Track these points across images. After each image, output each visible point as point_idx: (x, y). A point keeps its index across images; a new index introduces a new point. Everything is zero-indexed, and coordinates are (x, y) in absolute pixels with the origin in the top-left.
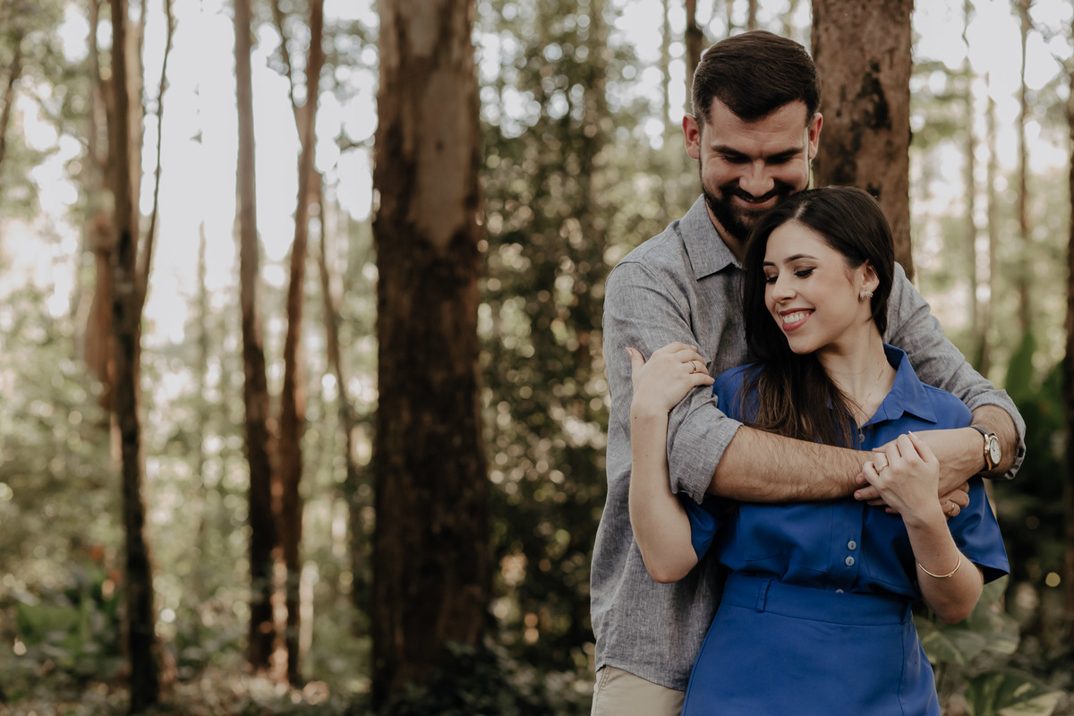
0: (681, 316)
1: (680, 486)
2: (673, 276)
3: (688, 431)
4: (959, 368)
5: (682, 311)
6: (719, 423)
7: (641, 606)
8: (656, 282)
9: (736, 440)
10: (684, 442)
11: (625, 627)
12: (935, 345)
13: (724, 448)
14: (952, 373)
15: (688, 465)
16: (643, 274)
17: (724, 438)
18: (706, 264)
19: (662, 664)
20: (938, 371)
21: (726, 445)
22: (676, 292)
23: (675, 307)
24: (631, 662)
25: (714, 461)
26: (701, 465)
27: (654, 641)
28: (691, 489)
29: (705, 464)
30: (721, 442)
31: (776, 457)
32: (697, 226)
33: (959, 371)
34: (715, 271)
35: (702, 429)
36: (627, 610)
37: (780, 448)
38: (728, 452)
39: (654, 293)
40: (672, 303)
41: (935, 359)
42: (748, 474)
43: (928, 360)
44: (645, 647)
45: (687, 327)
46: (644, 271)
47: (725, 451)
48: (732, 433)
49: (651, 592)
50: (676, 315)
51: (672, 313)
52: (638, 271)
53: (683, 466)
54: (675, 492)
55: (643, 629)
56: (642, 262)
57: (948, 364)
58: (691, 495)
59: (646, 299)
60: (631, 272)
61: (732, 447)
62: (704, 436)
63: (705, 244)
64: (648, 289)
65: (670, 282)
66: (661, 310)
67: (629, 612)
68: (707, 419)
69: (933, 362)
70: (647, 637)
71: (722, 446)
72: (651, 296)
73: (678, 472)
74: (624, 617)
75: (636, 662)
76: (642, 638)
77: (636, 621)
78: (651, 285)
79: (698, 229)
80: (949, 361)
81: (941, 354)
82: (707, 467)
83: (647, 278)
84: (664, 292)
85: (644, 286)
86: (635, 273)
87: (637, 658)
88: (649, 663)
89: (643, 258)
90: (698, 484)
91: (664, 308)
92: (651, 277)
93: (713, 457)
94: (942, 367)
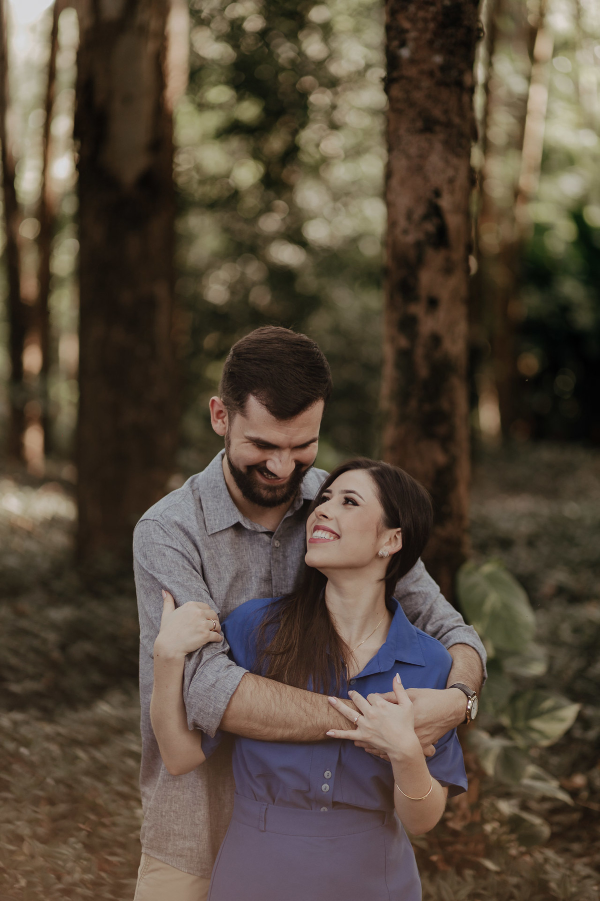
0: (194, 568)
1: (195, 725)
2: (187, 533)
3: (200, 681)
4: (435, 602)
5: (195, 564)
6: (227, 674)
7: (173, 808)
8: (173, 539)
9: (240, 688)
10: (197, 691)
11: (160, 826)
12: (415, 582)
13: (230, 696)
14: (428, 607)
15: (200, 709)
16: (161, 531)
17: (230, 686)
18: (217, 521)
19: (191, 856)
20: (416, 604)
21: (231, 693)
22: (190, 547)
23: (189, 561)
24: (166, 854)
25: (223, 707)
26: (211, 710)
27: (185, 838)
28: (205, 728)
29: (214, 709)
30: (227, 691)
31: (273, 705)
32: (212, 485)
33: (434, 605)
34: (224, 528)
35: (211, 678)
36: (162, 812)
37: (277, 697)
38: (233, 699)
39: (171, 549)
40: (186, 558)
41: (414, 593)
42: (249, 718)
43: (410, 594)
44: (178, 843)
45: (200, 577)
46: (162, 529)
47: (231, 699)
48: (237, 682)
49: (182, 797)
50: (190, 568)
51: (187, 567)
52: (157, 528)
53: (197, 710)
54: (191, 728)
55: (175, 827)
56: (160, 520)
57: (426, 598)
58: (205, 732)
59: (164, 555)
60: (152, 529)
61: (236, 695)
62: (213, 686)
63: (218, 502)
64: (166, 546)
65: (184, 539)
66: (178, 564)
67: (164, 814)
68: (217, 669)
69: (413, 596)
70: (179, 835)
71: (228, 694)
72: (169, 552)
73: (193, 714)
74: (159, 817)
75: (170, 854)
76: (175, 835)
77: (170, 821)
78: (168, 542)
79: (213, 488)
80: (426, 596)
81: (420, 589)
82: (217, 712)
83: (165, 534)
84: (180, 548)
85: (163, 543)
86: (155, 530)
87: (171, 851)
88: (181, 856)
89: (161, 516)
90: (211, 724)
91: (180, 563)
92: (168, 535)
93: (222, 704)
94: (421, 601)
